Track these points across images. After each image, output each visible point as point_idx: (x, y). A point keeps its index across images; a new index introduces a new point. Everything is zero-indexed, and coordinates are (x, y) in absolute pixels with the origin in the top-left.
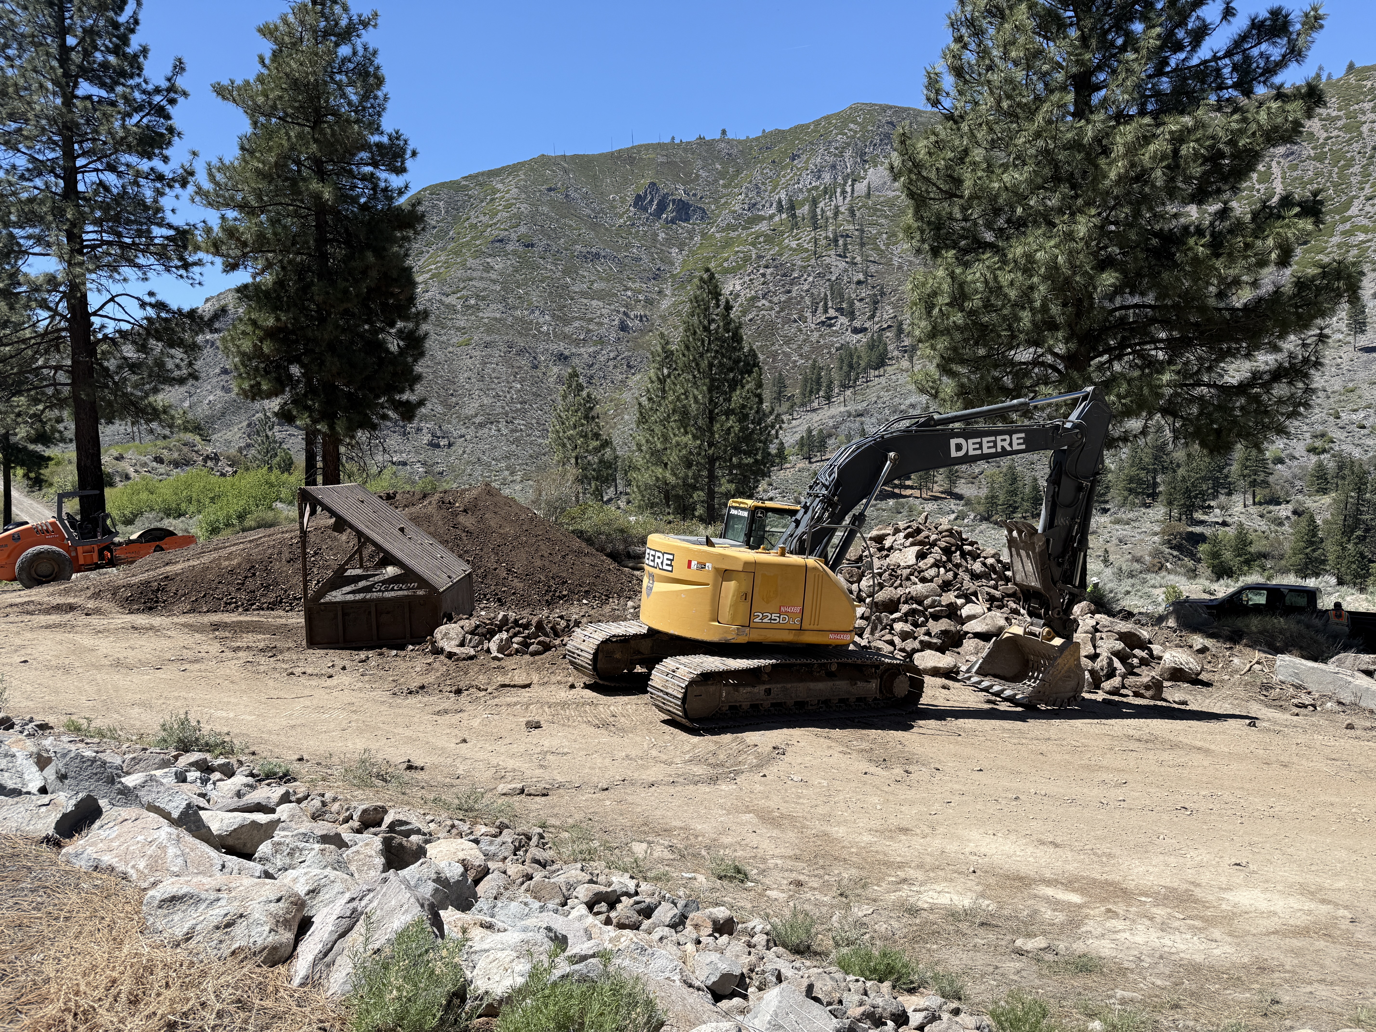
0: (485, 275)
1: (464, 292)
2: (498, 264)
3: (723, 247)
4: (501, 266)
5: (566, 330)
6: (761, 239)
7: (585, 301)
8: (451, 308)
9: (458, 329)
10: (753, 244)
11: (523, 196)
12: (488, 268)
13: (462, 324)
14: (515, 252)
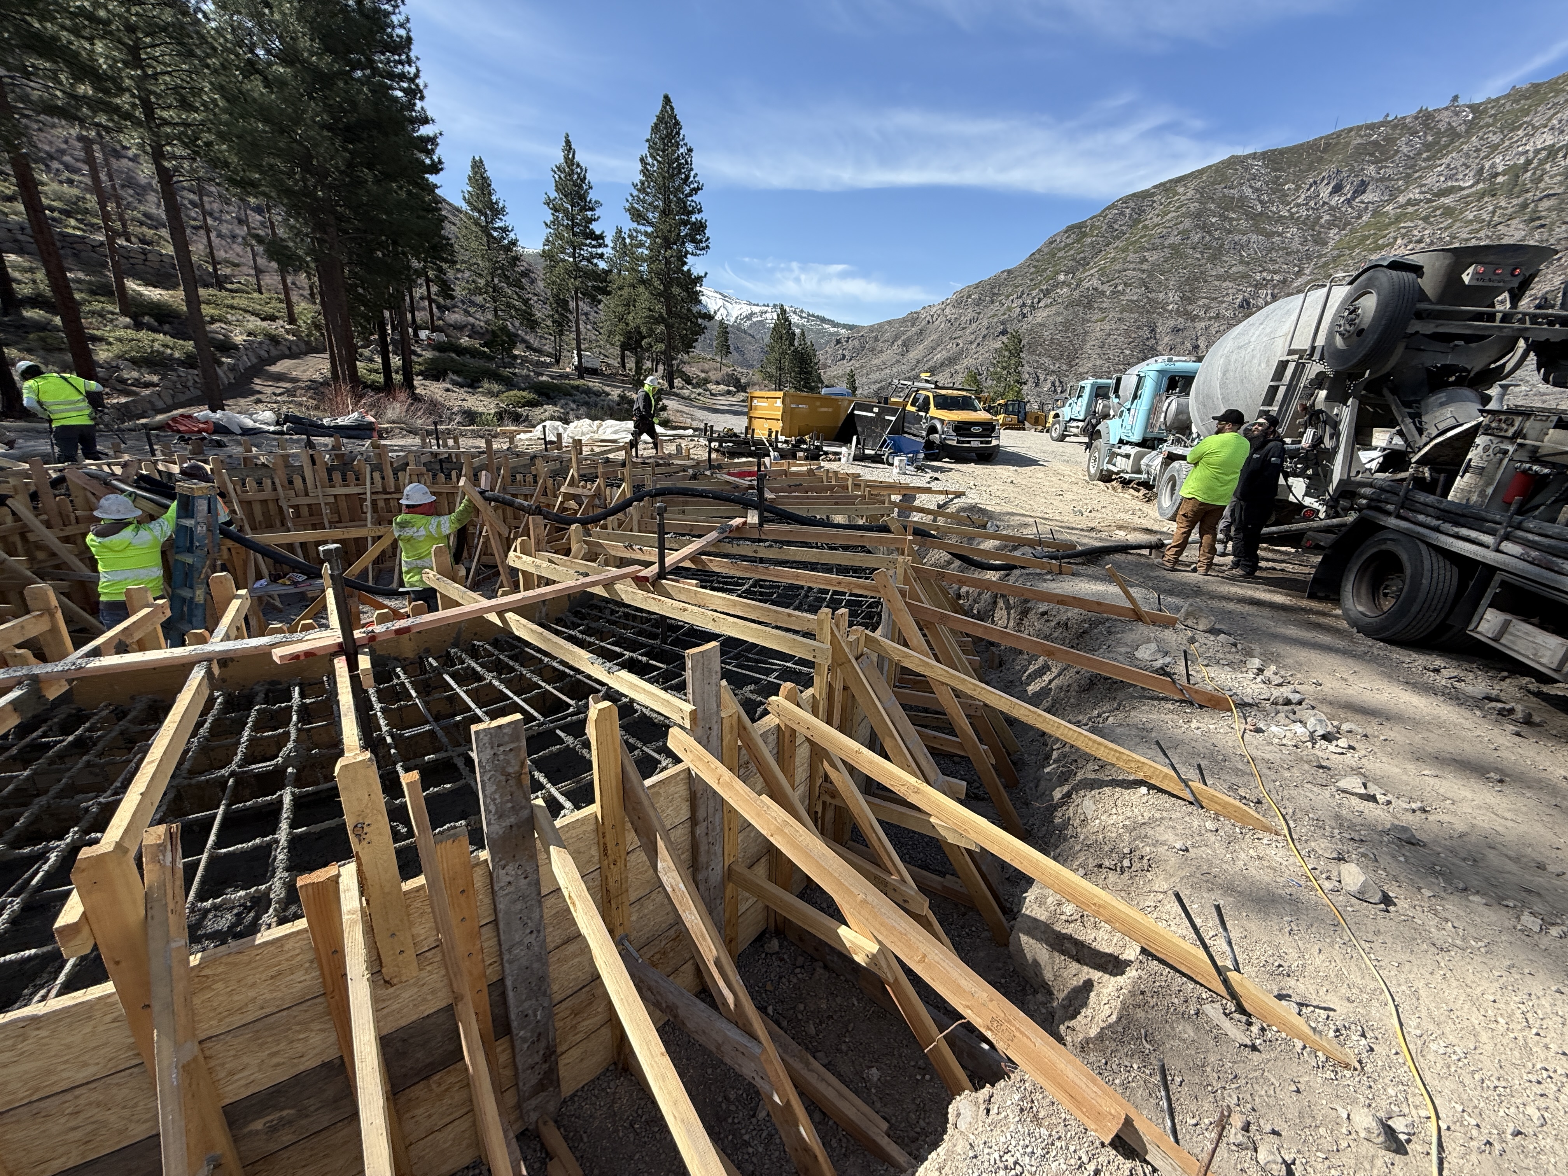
0: (1139, 266)
1: (1116, 281)
2: (1152, 257)
3: (1390, 224)
4: (1155, 257)
5: (1189, 308)
6: (1438, 213)
7: (1217, 283)
8: (1103, 293)
9: (1101, 309)
10: (1425, 219)
11: (1198, 196)
12: (1144, 260)
13: (1105, 305)
14: (1171, 246)
